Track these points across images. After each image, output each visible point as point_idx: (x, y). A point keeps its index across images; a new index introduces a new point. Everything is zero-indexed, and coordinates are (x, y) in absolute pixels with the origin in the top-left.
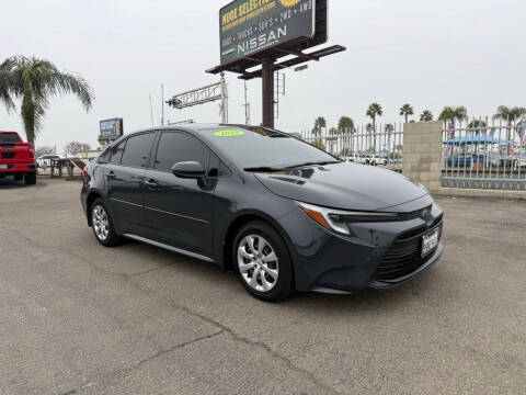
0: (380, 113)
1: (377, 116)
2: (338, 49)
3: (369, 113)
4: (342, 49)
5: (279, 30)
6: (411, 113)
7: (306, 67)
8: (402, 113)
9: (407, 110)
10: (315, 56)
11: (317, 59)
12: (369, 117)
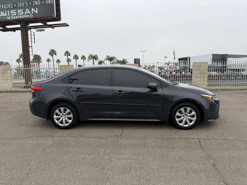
0: (55, 54)
1: (54, 55)
2: (66, 25)
3: (50, 54)
4: (67, 25)
5: (33, 9)
6: (69, 55)
7: (44, 30)
8: (65, 55)
9: (67, 54)
10: (52, 26)
11: (53, 28)
12: (50, 56)
